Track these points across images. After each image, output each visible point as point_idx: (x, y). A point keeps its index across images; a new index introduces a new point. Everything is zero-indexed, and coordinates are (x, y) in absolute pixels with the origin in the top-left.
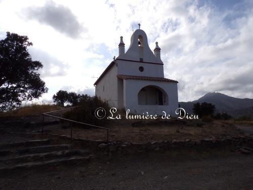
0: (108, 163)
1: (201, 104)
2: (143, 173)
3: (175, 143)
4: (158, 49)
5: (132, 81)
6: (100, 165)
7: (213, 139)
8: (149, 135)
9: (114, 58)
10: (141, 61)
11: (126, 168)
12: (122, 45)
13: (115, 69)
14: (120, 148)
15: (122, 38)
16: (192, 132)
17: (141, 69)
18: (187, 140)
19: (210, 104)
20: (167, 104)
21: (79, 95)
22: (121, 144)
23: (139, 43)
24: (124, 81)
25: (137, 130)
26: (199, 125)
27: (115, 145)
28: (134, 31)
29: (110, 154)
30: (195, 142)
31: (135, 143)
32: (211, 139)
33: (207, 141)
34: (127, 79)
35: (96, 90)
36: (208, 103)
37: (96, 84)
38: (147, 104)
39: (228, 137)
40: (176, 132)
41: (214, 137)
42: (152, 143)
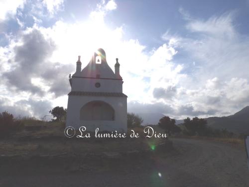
9: (70, 76)
10: (98, 77)
12: (79, 64)
15: (79, 57)
17: (98, 85)
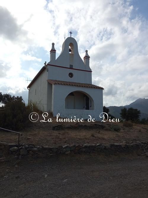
0: (16, 166)
1: (127, 109)
2: (46, 176)
3: (86, 147)
4: (87, 57)
5: (61, 86)
6: (8, 168)
7: (123, 143)
8: (65, 138)
9: (45, 63)
10: (71, 67)
11: (32, 171)
12: (53, 51)
13: (46, 74)
14: (31, 152)
15: (53, 44)
16: (106, 137)
17: (71, 75)
18: (98, 144)
19: (136, 110)
20: (93, 109)
21: (14, 97)
22: (32, 148)
23: (70, 51)
24: (53, 86)
25: (55, 133)
26: (117, 130)
27: (26, 148)
28: (66, 39)
29: (20, 157)
30: (105, 147)
31: (47, 147)
32: (121, 144)
33: (117, 146)
34: (55, 84)
35: (29, 93)
36: (135, 108)
37: (29, 87)
38: (74, 108)
39: (138, 142)
40: (91, 136)
41: (124, 142)
42: (64, 147)
